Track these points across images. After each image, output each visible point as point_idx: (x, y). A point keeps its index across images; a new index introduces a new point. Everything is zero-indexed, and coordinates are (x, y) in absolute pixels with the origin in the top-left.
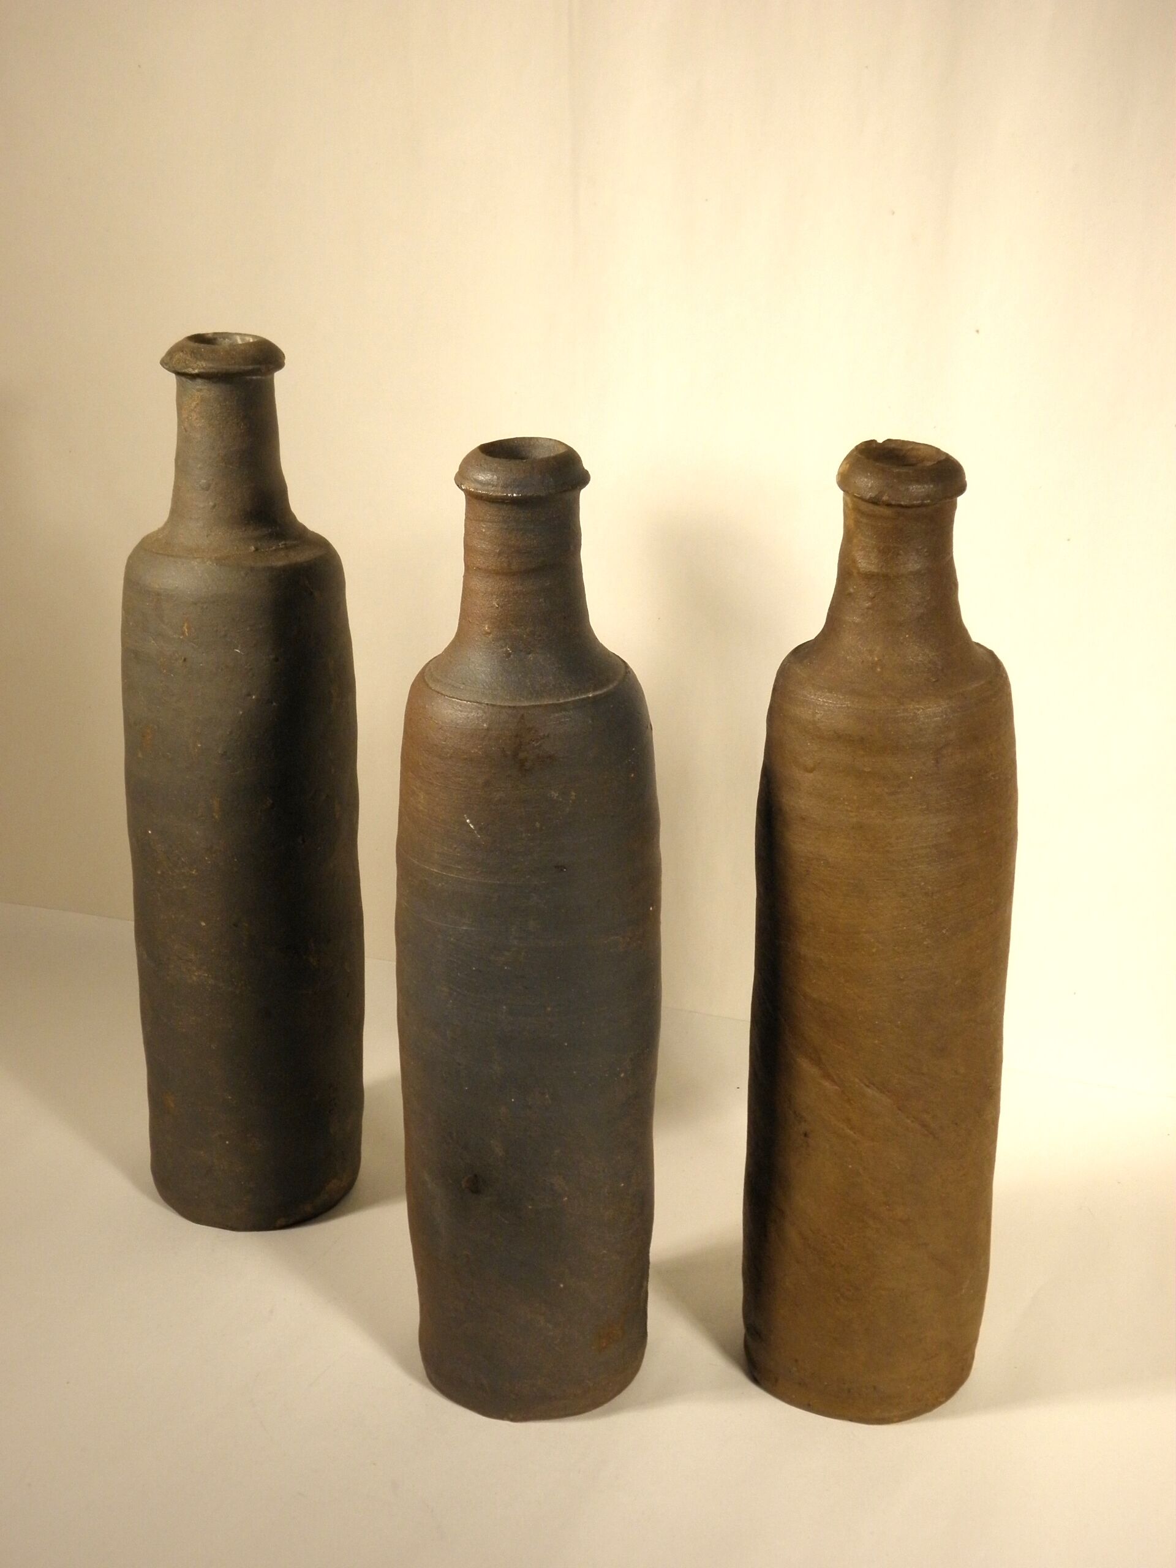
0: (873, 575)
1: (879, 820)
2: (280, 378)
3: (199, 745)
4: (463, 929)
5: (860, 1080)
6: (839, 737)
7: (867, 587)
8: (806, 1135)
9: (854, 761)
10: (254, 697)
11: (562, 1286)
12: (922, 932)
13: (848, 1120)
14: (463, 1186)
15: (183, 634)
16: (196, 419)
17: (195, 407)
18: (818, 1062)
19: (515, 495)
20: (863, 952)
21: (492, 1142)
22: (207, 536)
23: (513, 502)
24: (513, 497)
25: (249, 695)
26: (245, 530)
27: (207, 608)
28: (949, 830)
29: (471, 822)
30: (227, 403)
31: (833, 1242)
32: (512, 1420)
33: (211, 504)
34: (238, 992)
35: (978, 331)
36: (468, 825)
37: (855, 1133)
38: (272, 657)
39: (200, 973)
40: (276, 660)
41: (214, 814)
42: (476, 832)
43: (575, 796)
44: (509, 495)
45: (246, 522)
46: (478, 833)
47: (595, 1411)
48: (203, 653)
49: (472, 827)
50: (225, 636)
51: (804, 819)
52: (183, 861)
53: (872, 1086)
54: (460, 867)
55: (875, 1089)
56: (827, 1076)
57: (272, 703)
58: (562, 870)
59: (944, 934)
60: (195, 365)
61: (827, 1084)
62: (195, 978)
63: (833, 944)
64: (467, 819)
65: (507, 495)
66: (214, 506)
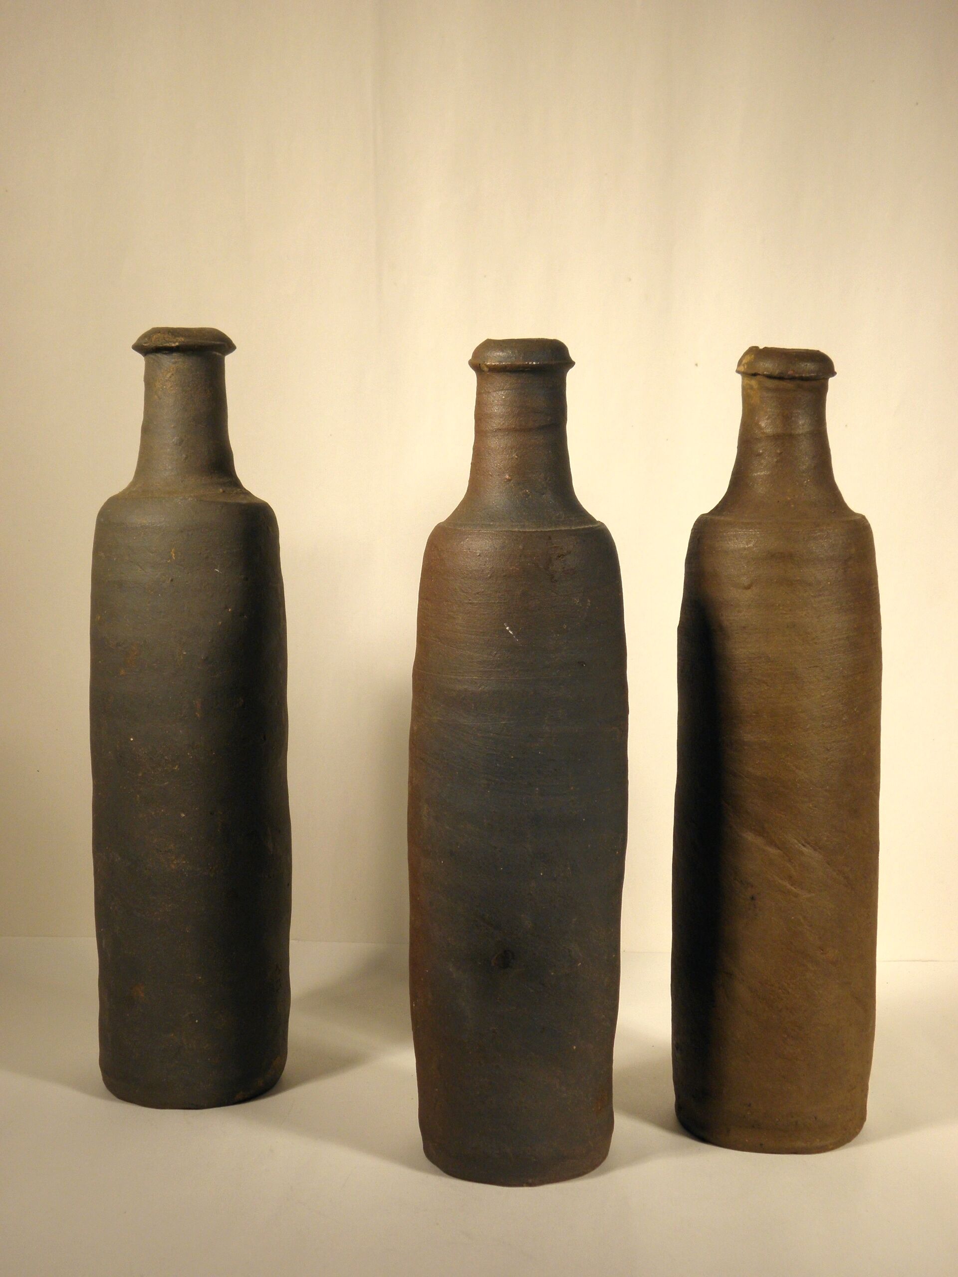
0: (778, 436)
1: (808, 619)
2: (229, 360)
3: (185, 653)
4: (502, 724)
5: (799, 841)
6: (773, 556)
7: (775, 446)
8: (753, 898)
9: (786, 573)
10: (230, 610)
11: (575, 1047)
12: (841, 709)
13: (790, 878)
14: (493, 964)
15: (171, 558)
16: (171, 387)
17: (170, 377)
18: (761, 832)
19: (534, 363)
20: (800, 730)
21: (522, 916)
22: (182, 482)
23: (533, 370)
24: (533, 365)
25: (227, 608)
26: (212, 477)
27: (192, 534)
28: (856, 626)
29: (510, 629)
30: (198, 372)
31: (779, 988)
32: (531, 1185)
33: (184, 456)
34: (212, 876)
35: (696, 365)
36: (508, 631)
37: (795, 888)
38: (242, 577)
39: (179, 862)
40: (247, 579)
41: (197, 713)
42: (514, 637)
43: (590, 603)
44: (530, 363)
45: (212, 471)
46: (516, 637)
47: (593, 1173)
48: (188, 573)
49: (511, 632)
50: (207, 558)
51: (744, 627)
52: (166, 760)
53: (808, 845)
54: (499, 670)
55: (810, 848)
56: (772, 843)
57: (244, 616)
58: (583, 665)
59: (855, 712)
60: (175, 340)
61: (772, 850)
62: (173, 867)
63: (774, 726)
64: (507, 626)
65: (528, 363)
66: (186, 458)
